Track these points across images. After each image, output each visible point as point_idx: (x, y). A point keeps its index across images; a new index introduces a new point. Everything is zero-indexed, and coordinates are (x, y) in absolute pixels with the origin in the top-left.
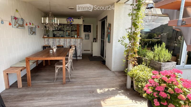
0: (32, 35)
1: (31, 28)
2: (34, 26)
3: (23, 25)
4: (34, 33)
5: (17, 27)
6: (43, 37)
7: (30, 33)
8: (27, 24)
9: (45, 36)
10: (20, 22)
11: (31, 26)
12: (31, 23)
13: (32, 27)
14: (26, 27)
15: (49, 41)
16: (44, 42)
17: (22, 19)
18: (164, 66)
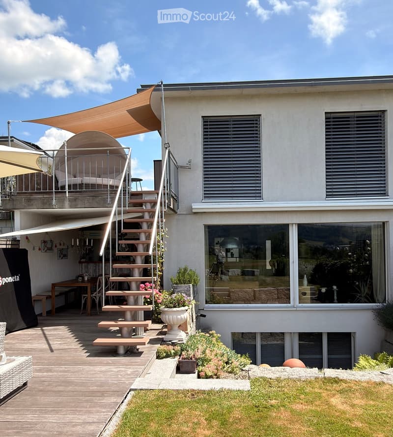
0: (62, 259)
1: (61, 250)
2: (65, 247)
3: (51, 248)
4: (65, 256)
5: (46, 251)
6: (80, 262)
7: (60, 257)
8: (56, 246)
9: (83, 260)
10: (49, 245)
11: (62, 247)
12: (62, 243)
13: (63, 249)
14: (55, 250)
15: (88, 268)
16: (81, 269)
17: (51, 241)
18: (177, 288)
